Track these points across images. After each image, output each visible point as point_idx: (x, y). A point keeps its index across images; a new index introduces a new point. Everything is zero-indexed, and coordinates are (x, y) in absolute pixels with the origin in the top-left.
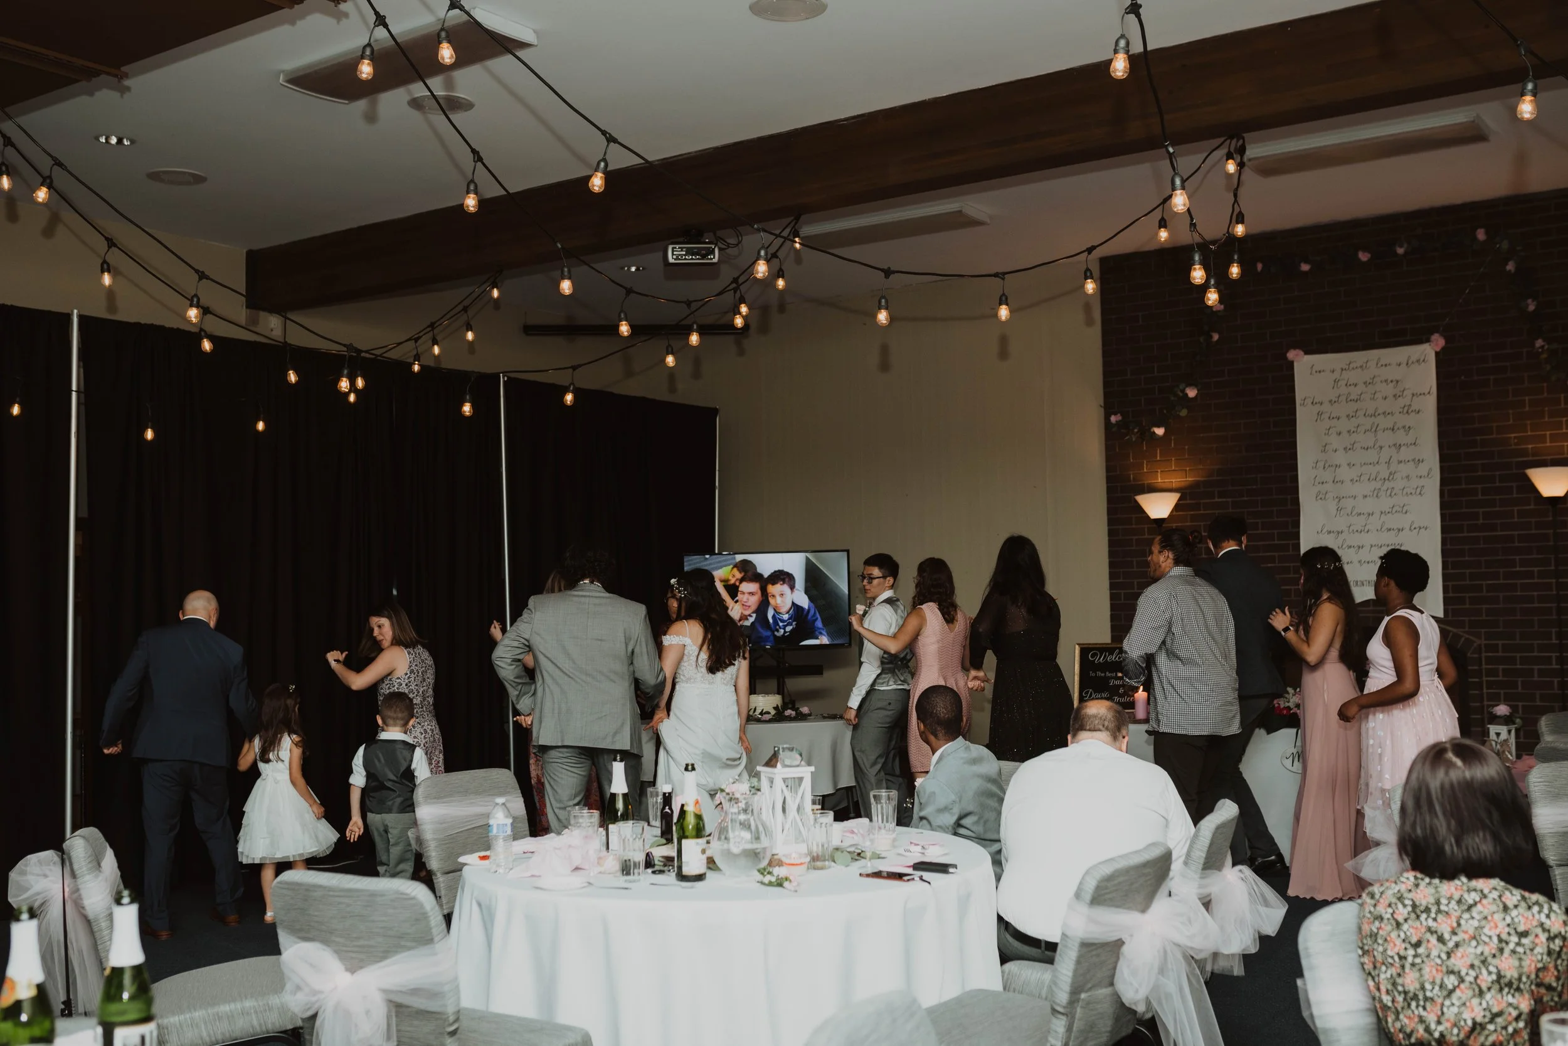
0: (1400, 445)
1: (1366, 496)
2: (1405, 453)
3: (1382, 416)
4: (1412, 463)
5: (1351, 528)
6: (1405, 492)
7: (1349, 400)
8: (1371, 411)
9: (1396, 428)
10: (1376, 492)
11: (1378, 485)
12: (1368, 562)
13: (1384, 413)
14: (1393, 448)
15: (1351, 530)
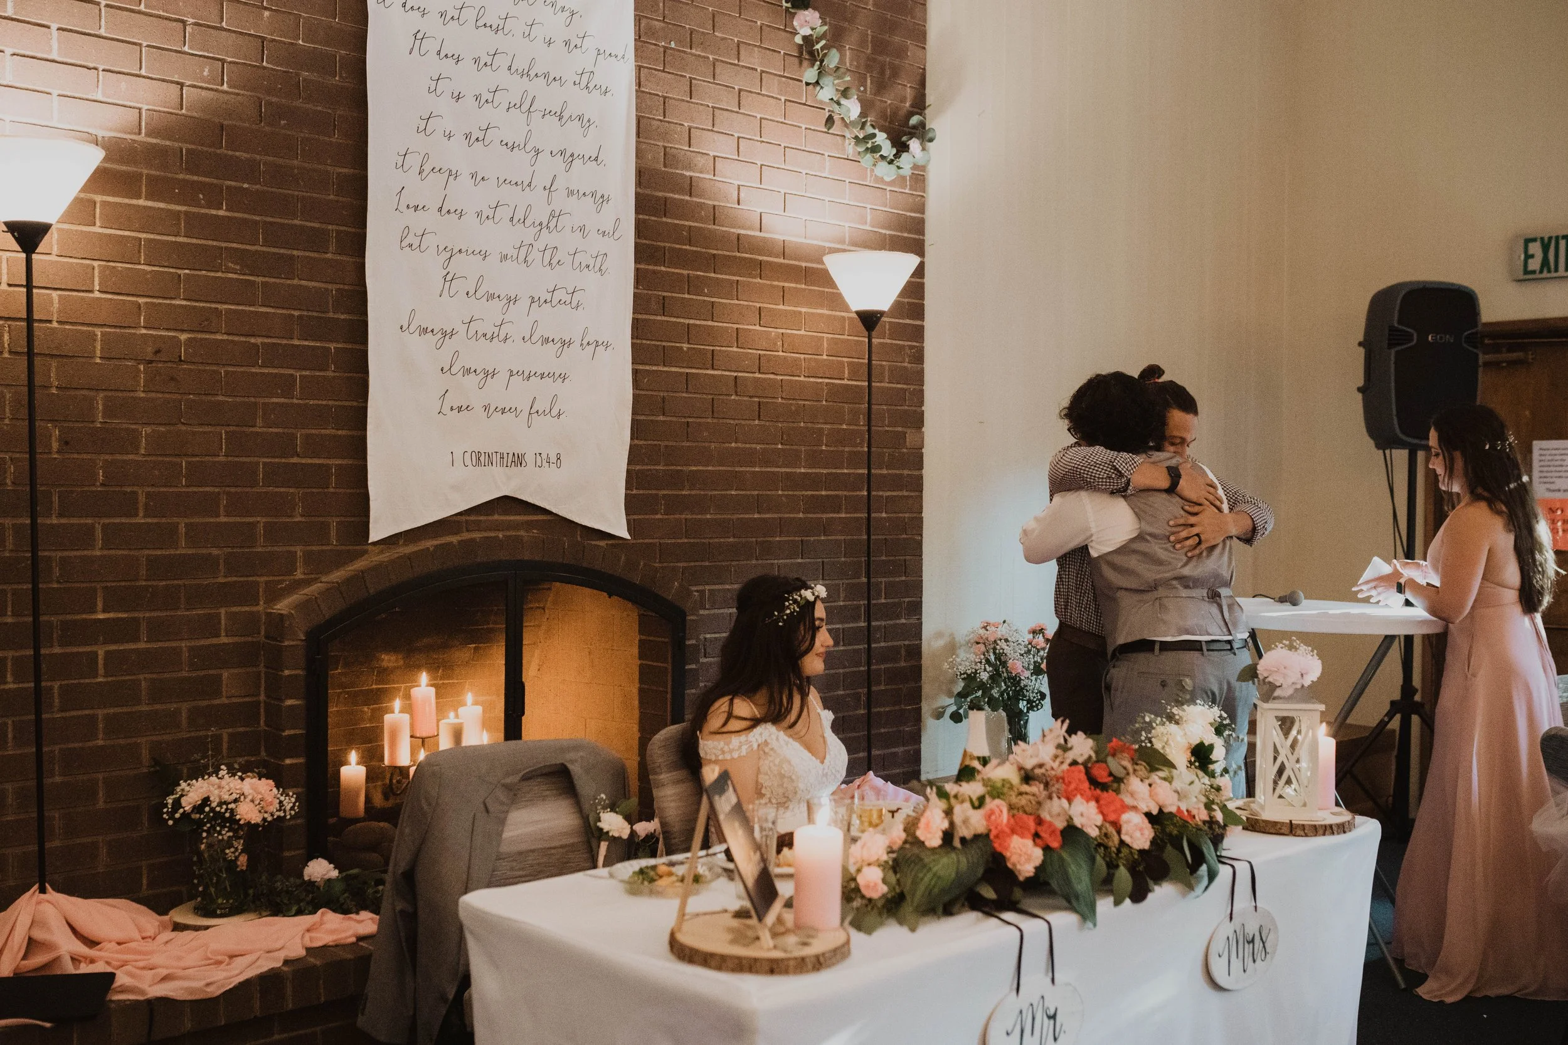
0: (572, 155)
1: (506, 257)
2: (581, 176)
3: (541, 81)
4: (589, 199)
5: (474, 326)
6: (576, 264)
7: (481, 23)
8: (521, 64)
9: (566, 115)
10: (523, 250)
11: (529, 234)
12: (503, 411)
13: (546, 75)
14: (559, 158)
15: (471, 332)
